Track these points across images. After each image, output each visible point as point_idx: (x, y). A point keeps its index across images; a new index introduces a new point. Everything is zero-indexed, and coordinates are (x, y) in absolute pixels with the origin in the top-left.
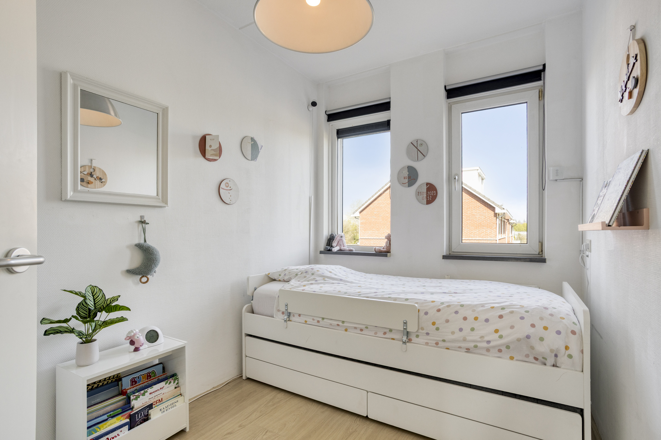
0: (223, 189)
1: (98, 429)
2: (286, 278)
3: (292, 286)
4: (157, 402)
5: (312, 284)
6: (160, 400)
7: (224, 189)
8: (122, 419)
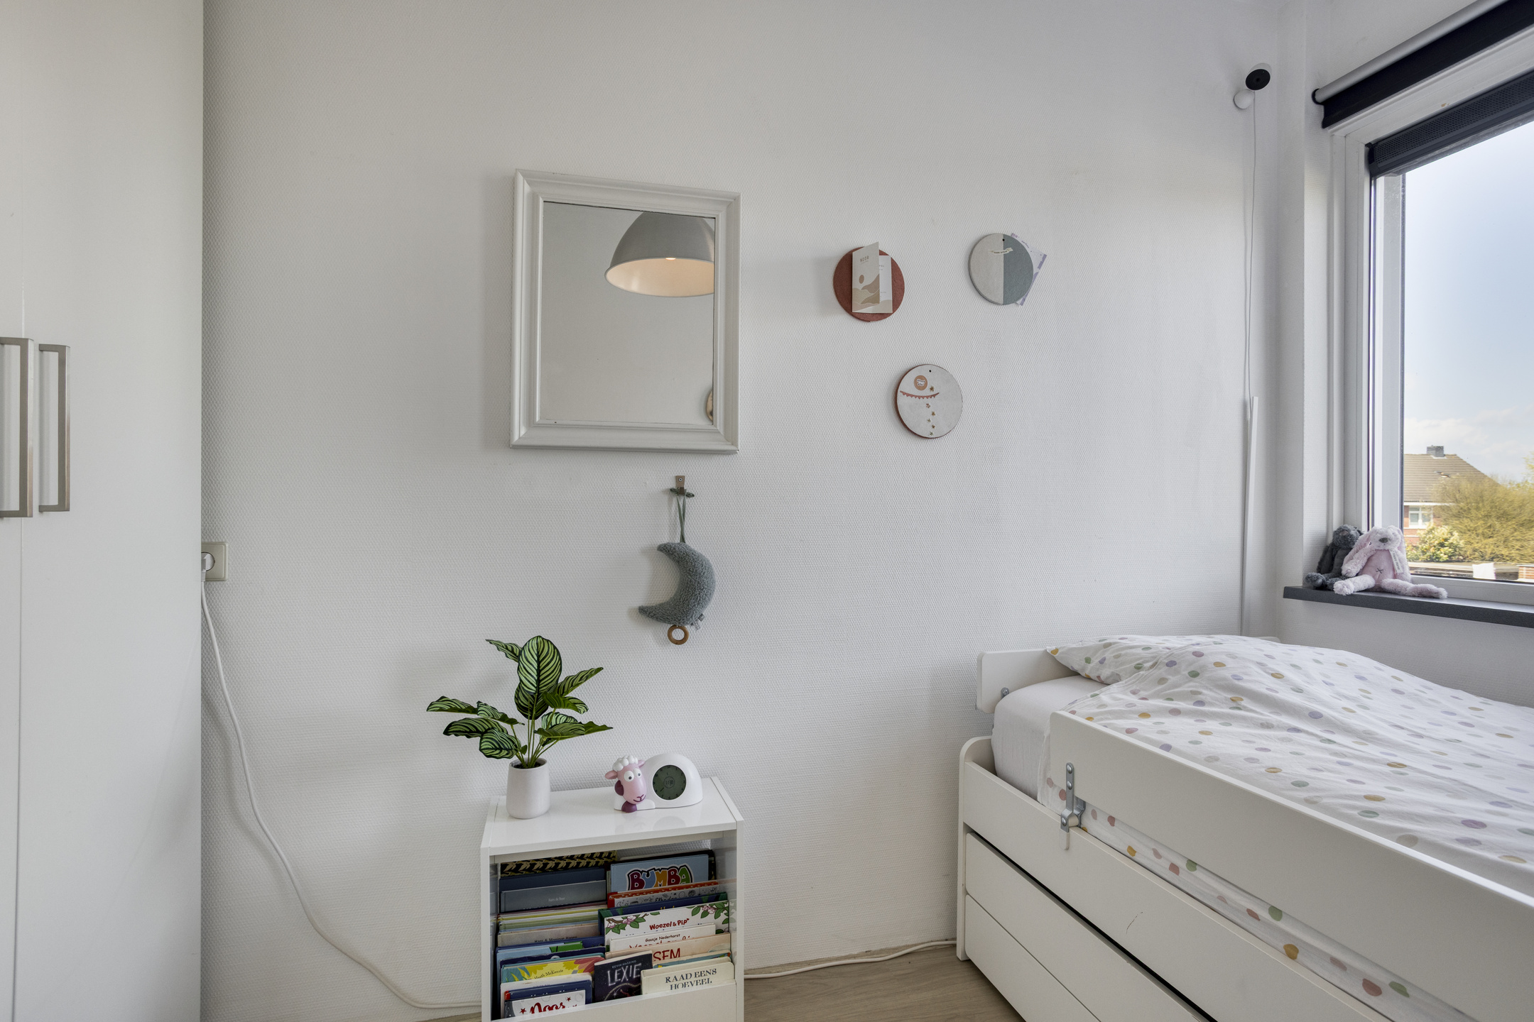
0: (908, 395)
1: (526, 974)
2: (1105, 673)
3: (1104, 706)
4: (666, 954)
5: (1176, 712)
6: (675, 952)
7: (912, 396)
8: (576, 969)
